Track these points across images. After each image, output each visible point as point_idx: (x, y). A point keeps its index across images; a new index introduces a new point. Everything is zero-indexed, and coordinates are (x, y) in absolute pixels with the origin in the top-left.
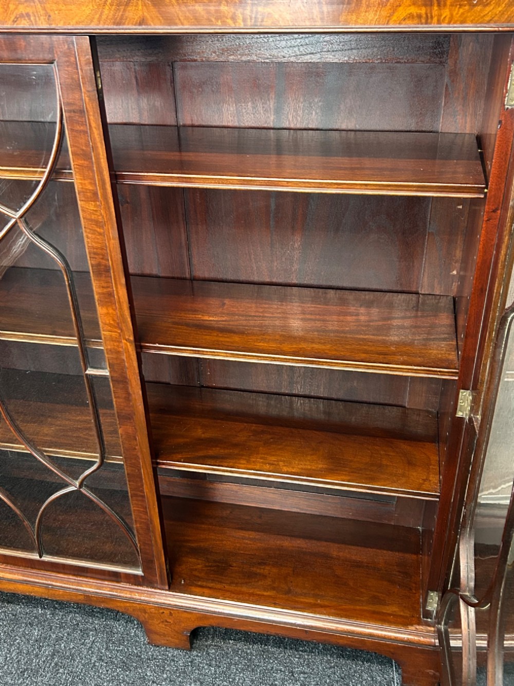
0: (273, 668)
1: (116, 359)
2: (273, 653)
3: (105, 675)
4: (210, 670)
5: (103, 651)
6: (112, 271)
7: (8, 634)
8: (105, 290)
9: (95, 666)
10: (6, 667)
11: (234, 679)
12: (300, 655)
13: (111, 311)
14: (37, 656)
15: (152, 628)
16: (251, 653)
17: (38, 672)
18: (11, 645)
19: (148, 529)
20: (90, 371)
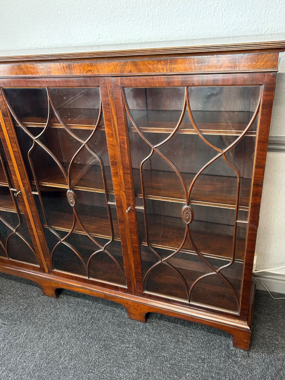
0: (179, 333)
1: (119, 198)
2: (180, 327)
3: (111, 328)
4: (153, 331)
5: (111, 319)
6: (118, 164)
7: (75, 309)
8: (115, 171)
9: (107, 324)
10: (73, 321)
11: (162, 336)
12: (191, 329)
13: (117, 179)
14: (85, 318)
15: (130, 311)
16: (170, 326)
17: (85, 324)
18: (76, 313)
19: (130, 268)
20: (109, 203)
